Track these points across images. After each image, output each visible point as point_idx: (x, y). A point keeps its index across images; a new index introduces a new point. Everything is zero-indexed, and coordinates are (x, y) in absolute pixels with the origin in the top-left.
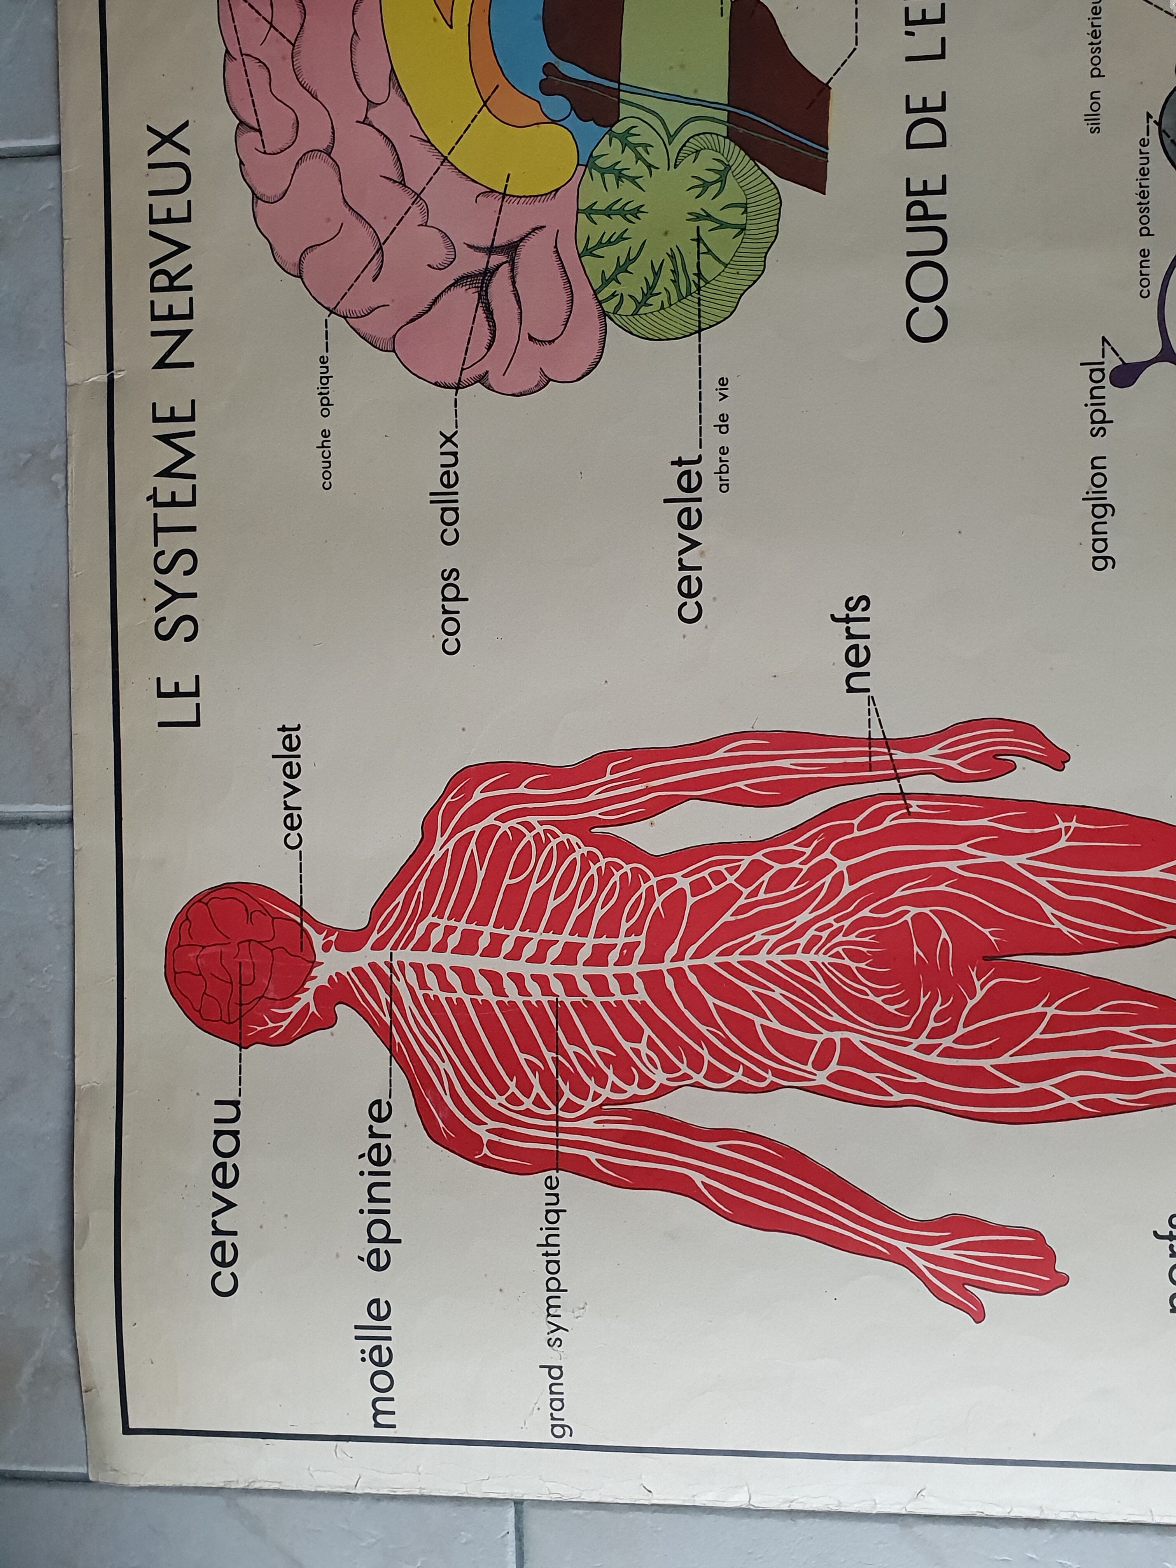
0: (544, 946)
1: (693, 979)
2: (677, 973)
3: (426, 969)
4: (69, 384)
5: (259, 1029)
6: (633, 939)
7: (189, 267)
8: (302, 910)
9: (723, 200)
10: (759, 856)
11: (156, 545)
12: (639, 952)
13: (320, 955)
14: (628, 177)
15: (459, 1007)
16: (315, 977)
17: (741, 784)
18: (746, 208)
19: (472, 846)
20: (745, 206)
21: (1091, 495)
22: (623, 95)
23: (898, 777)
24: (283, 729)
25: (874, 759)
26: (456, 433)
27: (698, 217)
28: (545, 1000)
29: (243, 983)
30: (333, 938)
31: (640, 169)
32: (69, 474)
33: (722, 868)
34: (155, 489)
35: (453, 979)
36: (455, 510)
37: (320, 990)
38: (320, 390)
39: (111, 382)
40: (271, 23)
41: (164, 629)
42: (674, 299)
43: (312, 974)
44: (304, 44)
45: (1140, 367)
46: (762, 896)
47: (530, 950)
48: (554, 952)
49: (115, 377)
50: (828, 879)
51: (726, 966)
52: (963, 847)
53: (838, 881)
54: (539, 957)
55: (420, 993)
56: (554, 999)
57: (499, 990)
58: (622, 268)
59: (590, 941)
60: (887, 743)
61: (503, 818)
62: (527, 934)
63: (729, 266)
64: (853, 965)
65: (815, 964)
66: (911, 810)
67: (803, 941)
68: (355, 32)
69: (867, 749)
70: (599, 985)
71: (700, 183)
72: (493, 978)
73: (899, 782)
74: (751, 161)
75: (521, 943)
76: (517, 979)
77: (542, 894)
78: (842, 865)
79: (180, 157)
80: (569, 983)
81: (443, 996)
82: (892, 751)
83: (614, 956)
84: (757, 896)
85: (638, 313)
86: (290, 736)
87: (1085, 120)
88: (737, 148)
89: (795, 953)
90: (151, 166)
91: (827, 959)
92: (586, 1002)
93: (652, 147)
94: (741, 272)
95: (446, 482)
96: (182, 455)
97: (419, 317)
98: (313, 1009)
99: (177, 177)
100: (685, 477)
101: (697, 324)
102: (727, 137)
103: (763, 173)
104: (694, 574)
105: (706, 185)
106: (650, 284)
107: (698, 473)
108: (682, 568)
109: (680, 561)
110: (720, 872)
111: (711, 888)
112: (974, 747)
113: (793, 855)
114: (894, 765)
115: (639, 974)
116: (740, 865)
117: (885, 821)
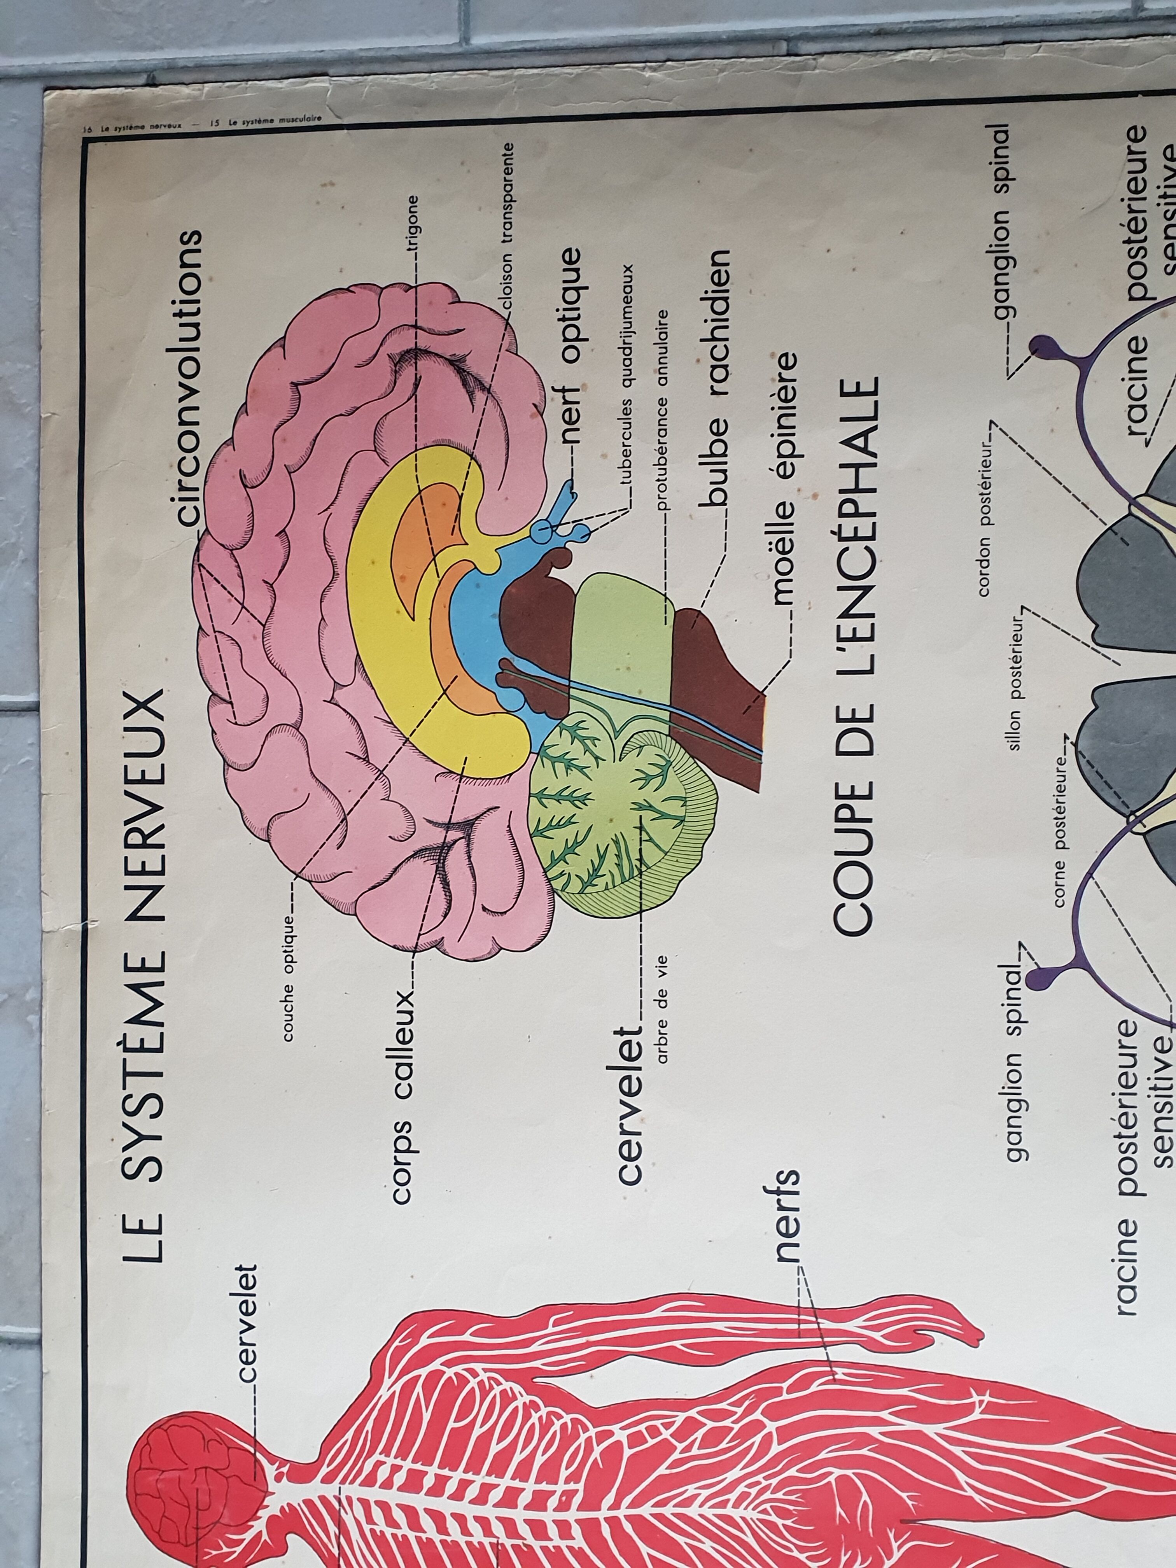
0: (486, 1489)
1: (628, 1527)
2: (613, 1522)
3: (373, 1506)
4: (46, 930)
5: (214, 1553)
6: (572, 1486)
7: (162, 827)
8: (256, 1441)
9: (664, 792)
10: (693, 1413)
11: (124, 1088)
12: (577, 1500)
13: (272, 1486)
14: (576, 767)
15: (404, 1544)
16: (267, 1506)
17: (677, 1344)
18: (686, 802)
19: (419, 1389)
20: (684, 800)
21: (1006, 1090)
22: (573, 692)
23: (825, 1345)
24: (240, 1268)
25: (803, 1326)
26: (412, 993)
27: (640, 807)
28: (486, 1541)
29: (200, 1507)
30: (285, 1469)
31: (587, 760)
32: (43, 1017)
33: (658, 1423)
34: (125, 1035)
35: (399, 1516)
36: (410, 1065)
37: (272, 1519)
38: (284, 949)
39: (85, 932)
40: (242, 604)
41: (131, 1169)
42: (618, 881)
43: (265, 1503)
44: (274, 627)
45: (1054, 973)
46: (695, 1451)
47: (472, 1492)
48: (496, 1495)
49: (90, 926)
50: (758, 1439)
51: (659, 1517)
52: (885, 1415)
53: (767, 1442)
54: (481, 1499)
55: (367, 1528)
56: (494, 1540)
57: (442, 1529)
58: (571, 849)
59: (530, 1487)
60: (815, 1312)
61: (449, 1364)
62: (470, 1476)
63: (668, 854)
64: (780, 1522)
65: (743, 1519)
66: (837, 1377)
67: (733, 1497)
68: (323, 618)
69: (796, 1317)
70: (538, 1529)
71: (644, 776)
72: (438, 1517)
73: (826, 1349)
74: (691, 759)
75: (464, 1484)
76: (460, 1519)
77: (485, 1440)
78: (771, 1426)
79: (155, 723)
80: (509, 1526)
81: (388, 1532)
82: (820, 1320)
83: (553, 1502)
84: (690, 1451)
85: (585, 892)
86: (246, 1276)
87: (1006, 737)
88: (678, 746)
89: (725, 1507)
90: (126, 729)
91: (756, 1515)
92: (525, 1545)
93: (599, 740)
94: (680, 860)
95: (401, 1039)
96: (152, 1004)
97: (380, 884)
98: (265, 1537)
99: (151, 742)
100: (626, 1047)
101: (639, 905)
102: (669, 735)
103: (702, 770)
104: (634, 1139)
105: (648, 778)
106: (596, 866)
107: (638, 1044)
108: (624, 1132)
109: (621, 1125)
110: (655, 1426)
111: (646, 1442)
112: (896, 1321)
113: (725, 1414)
114: (821, 1334)
115: (576, 1521)
116: (674, 1422)
117: (812, 1387)
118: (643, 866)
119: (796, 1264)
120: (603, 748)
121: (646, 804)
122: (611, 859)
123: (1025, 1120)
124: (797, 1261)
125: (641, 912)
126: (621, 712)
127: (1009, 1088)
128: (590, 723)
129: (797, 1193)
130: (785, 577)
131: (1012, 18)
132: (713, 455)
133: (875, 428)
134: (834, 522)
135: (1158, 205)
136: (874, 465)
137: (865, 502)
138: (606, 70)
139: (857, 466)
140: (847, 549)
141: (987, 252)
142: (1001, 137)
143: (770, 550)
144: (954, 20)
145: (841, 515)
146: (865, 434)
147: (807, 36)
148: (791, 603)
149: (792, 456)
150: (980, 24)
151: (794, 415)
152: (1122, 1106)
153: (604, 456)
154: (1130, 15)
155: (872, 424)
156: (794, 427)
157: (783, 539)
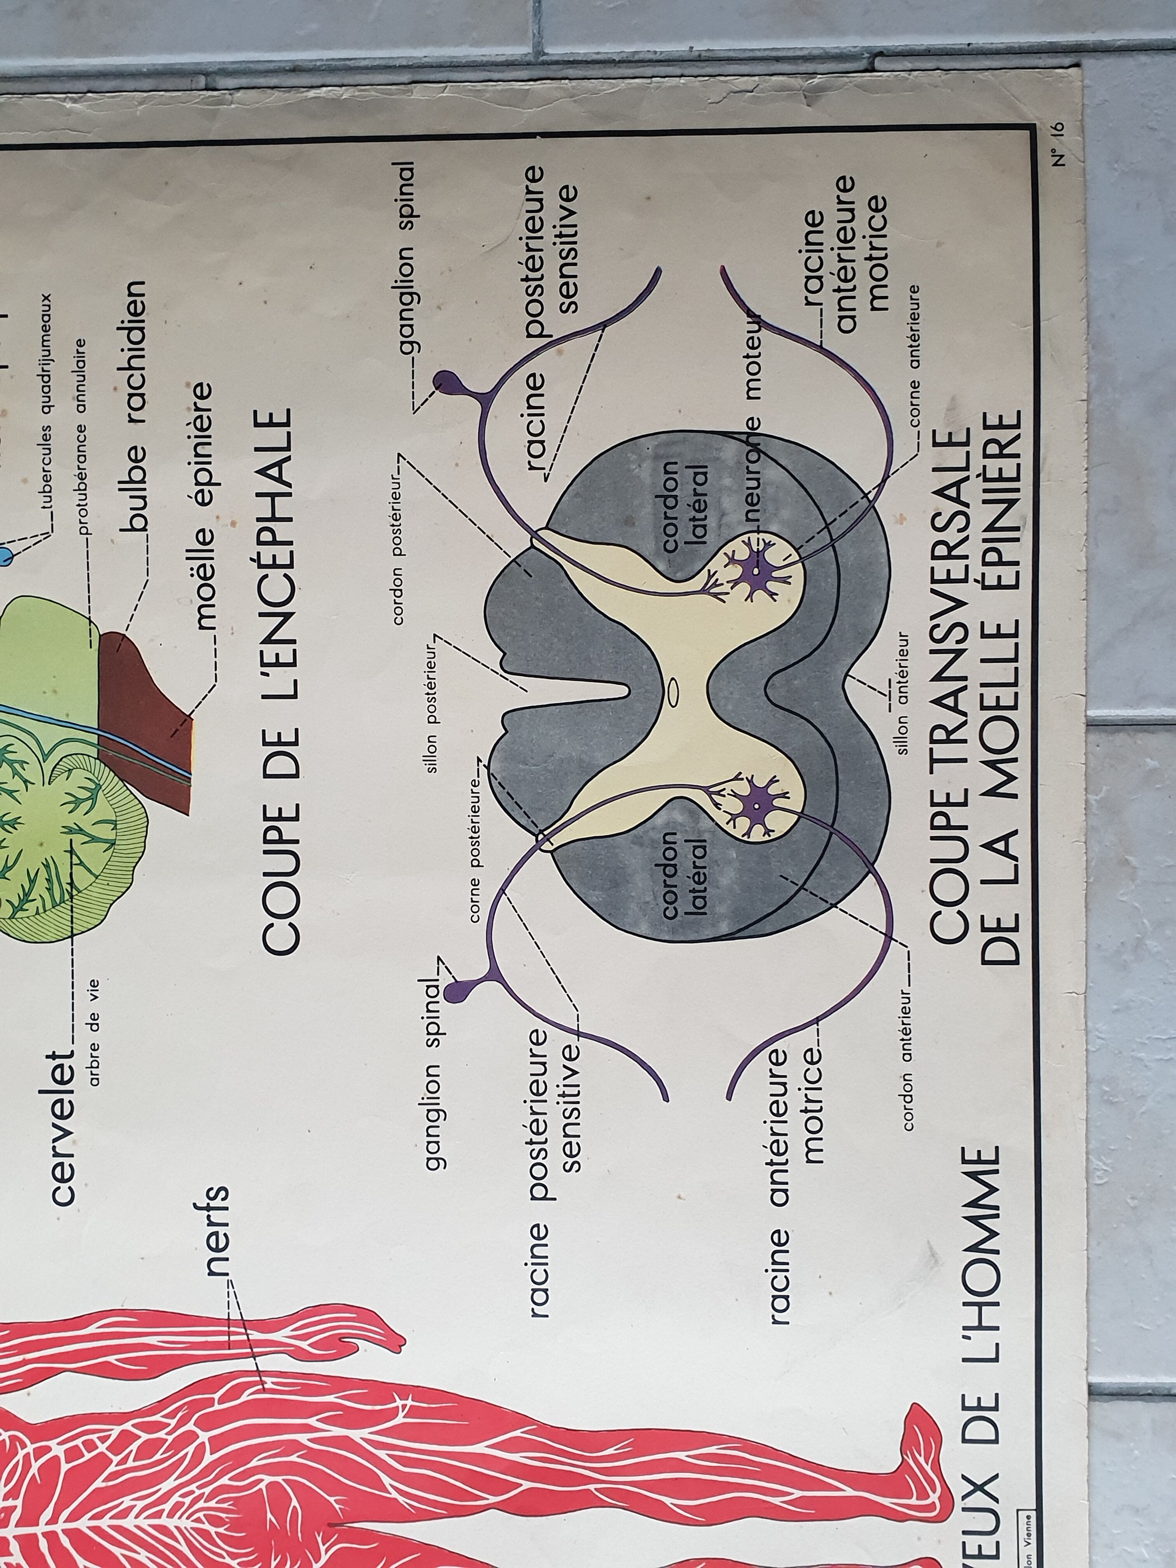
1: (65, 1541)
2: (51, 1537)
6: (10, 1503)
9: (94, 816)
10: (128, 1426)
12: (16, 1516)
14: (6, 791)
17: (112, 1359)
18: (116, 825)
20: (114, 823)
21: (426, 1101)
23: (254, 1356)
25: (233, 1338)
27: (70, 831)
31: (15, 784)
33: (94, 1437)
42: (49, 905)
45: (470, 985)
46: (130, 1463)
50: (191, 1449)
51: (97, 1530)
52: (313, 1421)
53: (200, 1452)
60: (244, 1324)
63: (99, 877)
64: (212, 1530)
65: (177, 1528)
66: (266, 1386)
67: (167, 1507)
69: (226, 1329)
71: (74, 799)
73: (255, 1360)
74: (120, 782)
78: (204, 1437)
82: (249, 1332)
84: (126, 1463)
85: (16, 917)
87: (424, 761)
88: (107, 769)
89: (160, 1517)
91: (190, 1524)
93: (28, 764)
94: (110, 883)
100: (59, 1071)
101: (70, 929)
102: (98, 759)
103: (131, 793)
104: (67, 1161)
105: (78, 802)
106: (27, 891)
107: (70, 1067)
108: (56, 1155)
109: (54, 1148)
110: (92, 1440)
111: (83, 1456)
112: (322, 1330)
113: (159, 1426)
114: (250, 1345)
115: (14, 1537)
116: (110, 1435)
117: (242, 1397)
118: (74, 890)
119: (226, 1278)
120: (32, 772)
121: (77, 828)
122: (41, 884)
123: (443, 1129)
124: (227, 1274)
125: (72, 936)
126: (49, 735)
127: (428, 1098)
128: (17, 746)
129: (227, 1209)
130: (207, 602)
131: (421, 58)
132: (131, 481)
133: (288, 459)
134: (253, 549)
135: (554, 244)
136: (290, 495)
137: (282, 531)
138: (27, 100)
139: (273, 496)
140: (266, 576)
141: (393, 287)
142: (406, 175)
143: (192, 575)
144: (365, 59)
145: (260, 543)
146: (279, 464)
147: (225, 72)
148: (214, 628)
149: (209, 483)
150: (391, 63)
151: (210, 444)
152: (534, 1113)
153: (25, 481)
154: (531, 58)
155: (285, 454)
156: (210, 456)
157: (204, 566)
